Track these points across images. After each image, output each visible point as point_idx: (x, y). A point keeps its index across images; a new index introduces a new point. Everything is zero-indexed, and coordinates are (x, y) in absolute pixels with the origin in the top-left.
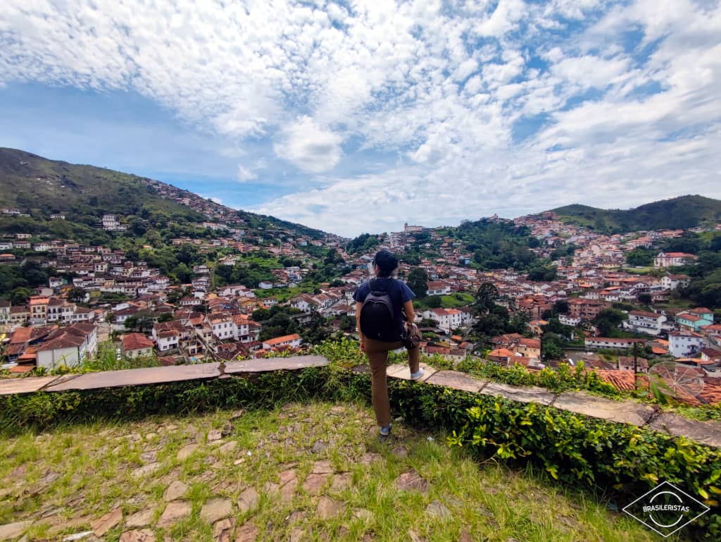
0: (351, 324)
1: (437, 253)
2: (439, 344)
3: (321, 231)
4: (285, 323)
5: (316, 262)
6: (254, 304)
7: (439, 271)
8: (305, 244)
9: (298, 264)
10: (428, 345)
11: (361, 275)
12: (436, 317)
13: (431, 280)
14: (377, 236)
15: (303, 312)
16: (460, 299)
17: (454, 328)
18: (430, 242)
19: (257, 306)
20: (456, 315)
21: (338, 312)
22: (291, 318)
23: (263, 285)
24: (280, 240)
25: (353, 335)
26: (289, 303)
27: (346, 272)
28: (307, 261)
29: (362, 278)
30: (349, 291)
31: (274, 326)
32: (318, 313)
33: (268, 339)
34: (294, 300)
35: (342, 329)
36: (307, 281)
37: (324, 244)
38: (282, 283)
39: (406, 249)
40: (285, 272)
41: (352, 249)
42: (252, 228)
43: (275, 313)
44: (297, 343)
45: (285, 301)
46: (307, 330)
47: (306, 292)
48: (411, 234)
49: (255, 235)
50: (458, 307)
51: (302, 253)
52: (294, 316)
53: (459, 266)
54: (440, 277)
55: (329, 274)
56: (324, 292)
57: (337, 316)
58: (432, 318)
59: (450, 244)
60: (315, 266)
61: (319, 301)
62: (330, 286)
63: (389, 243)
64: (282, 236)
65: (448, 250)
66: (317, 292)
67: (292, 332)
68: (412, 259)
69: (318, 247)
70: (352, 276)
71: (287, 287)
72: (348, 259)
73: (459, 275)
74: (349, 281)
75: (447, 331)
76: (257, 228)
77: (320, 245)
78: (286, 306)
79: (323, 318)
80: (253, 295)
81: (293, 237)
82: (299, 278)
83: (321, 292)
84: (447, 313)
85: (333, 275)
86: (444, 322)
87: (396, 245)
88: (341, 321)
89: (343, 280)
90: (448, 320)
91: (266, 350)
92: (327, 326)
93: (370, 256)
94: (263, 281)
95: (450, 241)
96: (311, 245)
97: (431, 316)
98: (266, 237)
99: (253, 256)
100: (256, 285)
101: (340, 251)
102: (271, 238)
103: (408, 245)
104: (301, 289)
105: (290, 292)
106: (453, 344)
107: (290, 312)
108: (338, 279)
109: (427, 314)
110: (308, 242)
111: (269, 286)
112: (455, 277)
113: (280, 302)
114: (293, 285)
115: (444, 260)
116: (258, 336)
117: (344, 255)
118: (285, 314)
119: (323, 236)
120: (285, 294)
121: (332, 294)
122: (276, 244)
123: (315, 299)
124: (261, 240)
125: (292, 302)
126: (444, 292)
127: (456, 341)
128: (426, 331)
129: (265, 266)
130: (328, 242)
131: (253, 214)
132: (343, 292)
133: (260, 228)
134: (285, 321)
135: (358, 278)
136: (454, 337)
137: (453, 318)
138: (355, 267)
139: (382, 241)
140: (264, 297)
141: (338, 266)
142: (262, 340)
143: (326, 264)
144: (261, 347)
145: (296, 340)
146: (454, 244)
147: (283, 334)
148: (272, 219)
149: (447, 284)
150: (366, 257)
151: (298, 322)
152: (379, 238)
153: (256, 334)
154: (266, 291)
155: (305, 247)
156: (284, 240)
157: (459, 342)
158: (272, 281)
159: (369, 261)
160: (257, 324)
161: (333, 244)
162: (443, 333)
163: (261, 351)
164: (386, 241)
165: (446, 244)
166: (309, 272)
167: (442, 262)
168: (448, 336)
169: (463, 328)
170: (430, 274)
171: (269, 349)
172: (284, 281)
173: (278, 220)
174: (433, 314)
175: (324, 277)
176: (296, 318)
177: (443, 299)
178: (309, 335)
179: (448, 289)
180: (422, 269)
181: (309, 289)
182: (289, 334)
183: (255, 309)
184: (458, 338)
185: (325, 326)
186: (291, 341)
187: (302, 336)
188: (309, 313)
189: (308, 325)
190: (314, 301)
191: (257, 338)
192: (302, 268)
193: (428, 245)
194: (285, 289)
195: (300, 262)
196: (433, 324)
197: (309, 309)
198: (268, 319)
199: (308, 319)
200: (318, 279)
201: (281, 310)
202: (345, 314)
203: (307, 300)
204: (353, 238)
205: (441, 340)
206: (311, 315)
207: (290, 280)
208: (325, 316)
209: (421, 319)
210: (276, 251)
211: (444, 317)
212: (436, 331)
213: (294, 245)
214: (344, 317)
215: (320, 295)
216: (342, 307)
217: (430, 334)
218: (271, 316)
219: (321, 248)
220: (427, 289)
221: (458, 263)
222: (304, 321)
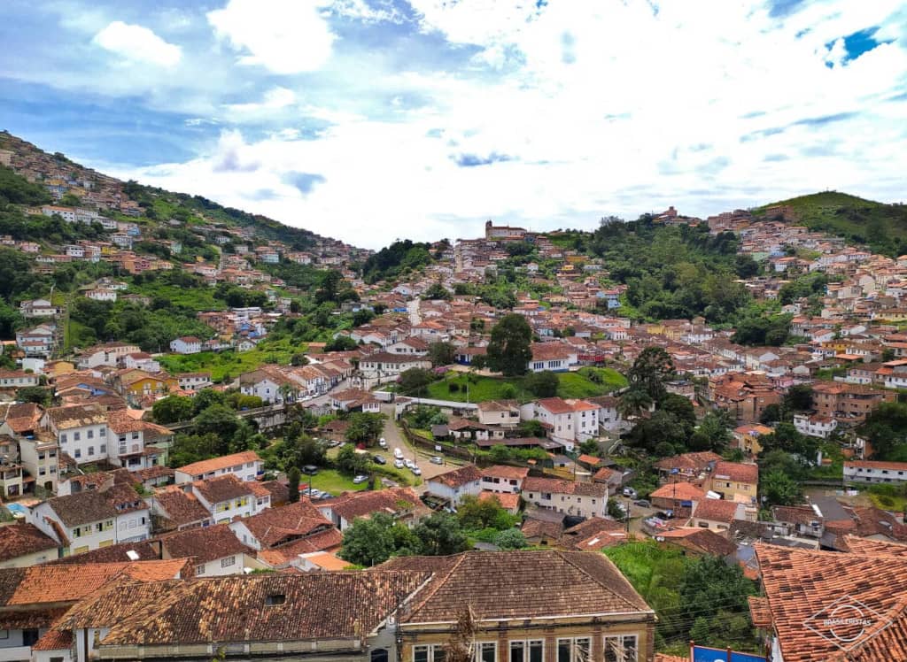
0: (370, 431)
1: (550, 284)
2: (552, 472)
3: (310, 233)
4: (228, 429)
5: (296, 299)
6: (160, 385)
7: (555, 321)
8: (275, 259)
9: (260, 301)
10: (531, 474)
11: (393, 328)
12: (548, 417)
13: (537, 340)
14: (428, 246)
15: (267, 404)
16: (596, 380)
17: (583, 439)
18: (538, 261)
19: (166, 390)
20: (589, 414)
21: (343, 405)
22: (240, 417)
23: (180, 346)
24: (219, 250)
25: (375, 454)
26: (236, 384)
27: (360, 320)
28: (278, 295)
29: (394, 333)
30: (367, 360)
31: (201, 434)
32: (299, 405)
33: (189, 461)
34: (248, 378)
35: (351, 440)
36: (276, 338)
37: (315, 260)
38: (222, 342)
39: (488, 275)
40: (230, 317)
41: (374, 273)
42: (157, 220)
43: (205, 405)
44: (254, 470)
45: (228, 380)
46: (275, 443)
47: (275, 362)
48: (500, 245)
49: (163, 235)
50: (592, 396)
51: (268, 278)
52: (247, 413)
53: (594, 312)
54: (557, 334)
55: (324, 323)
56: (313, 361)
57: (340, 412)
58: (539, 419)
59: (579, 268)
60: (294, 307)
61: (303, 382)
62: (327, 350)
63: (453, 261)
64: (224, 240)
65: (572, 279)
66: (298, 362)
67: (243, 447)
68: (500, 295)
69: (303, 266)
70: (375, 328)
71: (233, 349)
72: (366, 294)
73: (594, 330)
74: (367, 339)
75: (569, 446)
76: (166, 221)
77: (308, 261)
78: (231, 391)
79: (310, 418)
80: (156, 367)
81: (249, 244)
82: (261, 330)
83: (306, 362)
84: (570, 409)
85: (333, 326)
86: (564, 429)
87: (468, 266)
88: (348, 425)
89: (356, 337)
90: (571, 422)
91: (182, 487)
92: (319, 434)
93: (413, 287)
94: (180, 336)
95: (578, 260)
96: (288, 261)
97: (537, 414)
98: (190, 242)
99: (157, 283)
100: (164, 346)
101: (349, 276)
102: (199, 244)
103: (493, 267)
104: (267, 355)
105: (240, 361)
106: (581, 473)
107: (237, 406)
108: (345, 334)
109: (529, 411)
110: (281, 256)
111: (195, 348)
112: (588, 335)
113: (217, 383)
114: (246, 346)
115: (564, 299)
116: (166, 454)
117: (359, 285)
118: (227, 408)
119: (313, 244)
120: (229, 366)
121: (330, 366)
122: (209, 258)
123: (294, 376)
124: (176, 248)
125: (242, 383)
126: (564, 365)
127: (587, 467)
128: (527, 447)
129: (183, 303)
130: (325, 256)
131: (159, 191)
132: (355, 363)
133: (174, 222)
134: (225, 424)
135: (387, 334)
136: (584, 458)
137: (581, 419)
138: (379, 309)
139: (438, 256)
140: (182, 370)
141: (345, 307)
142: (175, 464)
143: (319, 302)
144: (172, 481)
145: (250, 464)
146: (586, 267)
147: (223, 451)
148: (202, 203)
149: (572, 350)
150: (403, 289)
151: (256, 425)
152: (432, 251)
153: (159, 452)
154: (186, 358)
155: (273, 265)
156: (229, 249)
157: (595, 470)
158: (200, 337)
159: (411, 299)
160: (165, 430)
161: (335, 261)
162: (560, 450)
163: (170, 489)
164: (446, 256)
165: (570, 267)
166: (282, 319)
167: (561, 304)
168: (570, 456)
169: (602, 440)
170: (537, 326)
171: (190, 486)
172: (227, 338)
173: (216, 207)
174: (542, 409)
175: (315, 330)
176: (252, 417)
177: (562, 379)
178: (280, 453)
179: (573, 358)
180: (521, 317)
181: (280, 354)
182: (237, 451)
183: (160, 398)
184: (592, 460)
185: (315, 434)
186: (238, 468)
187: (264, 456)
188: (280, 406)
189: (277, 432)
190: (291, 382)
191: (162, 461)
192: (267, 311)
193: (533, 267)
194: (228, 355)
195: (264, 298)
196: (541, 431)
197: (281, 398)
198: (189, 418)
199: (278, 420)
200: (302, 335)
201: (219, 399)
202: (360, 408)
203: (277, 379)
204: (378, 250)
205: (557, 465)
206: (285, 412)
207: (240, 335)
208: (314, 413)
209: (516, 420)
210: (210, 272)
211: (564, 416)
212: (547, 445)
213: (250, 261)
214: (354, 415)
215: (305, 368)
216: (352, 393)
217: (533, 452)
218: (197, 413)
219: (308, 269)
220: (530, 358)
221: (593, 307)
222: (269, 423)
